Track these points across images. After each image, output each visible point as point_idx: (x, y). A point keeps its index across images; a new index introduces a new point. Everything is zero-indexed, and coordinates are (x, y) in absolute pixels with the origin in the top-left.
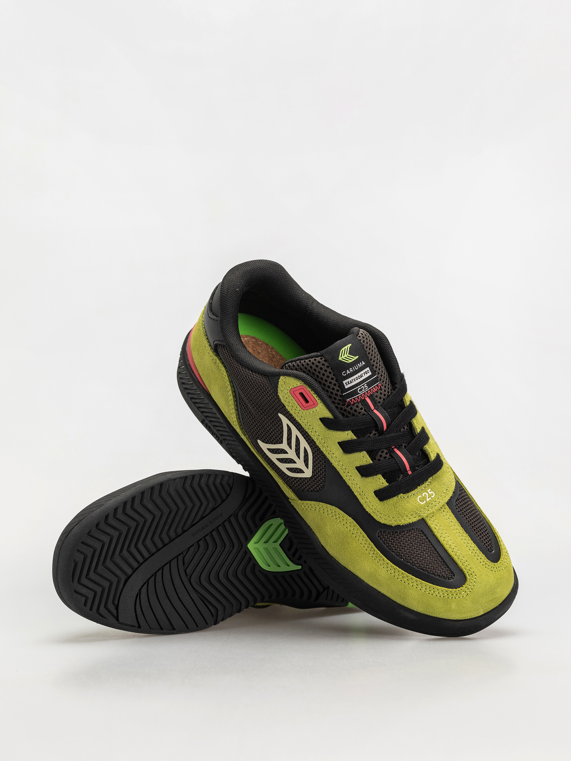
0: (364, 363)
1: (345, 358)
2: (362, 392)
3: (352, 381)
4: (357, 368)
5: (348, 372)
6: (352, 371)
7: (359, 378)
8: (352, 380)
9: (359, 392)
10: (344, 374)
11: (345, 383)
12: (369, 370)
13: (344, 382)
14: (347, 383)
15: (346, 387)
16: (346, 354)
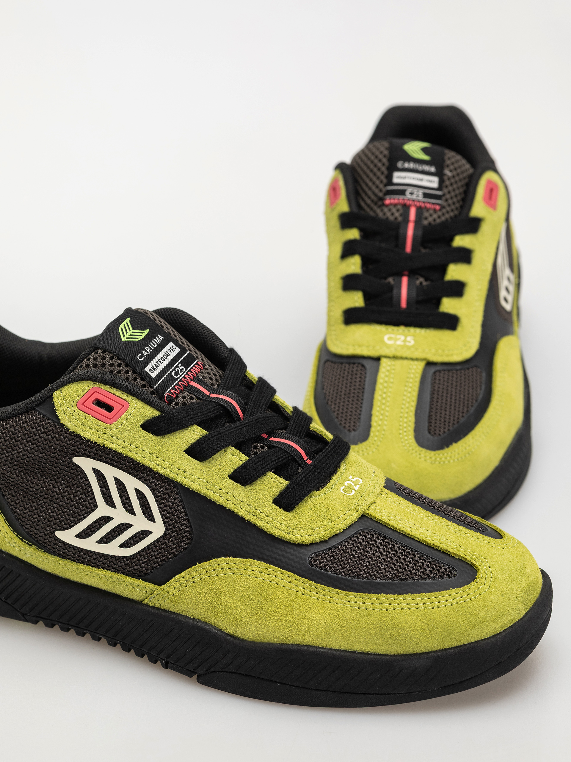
0: (162, 338)
1: (131, 335)
2: (179, 376)
3: (157, 364)
4: (155, 345)
5: (145, 353)
6: (149, 351)
7: (165, 358)
8: (157, 362)
9: (177, 377)
10: (141, 357)
11: (150, 371)
12: (173, 345)
13: (147, 369)
14: (152, 370)
15: (154, 375)
16: (130, 330)
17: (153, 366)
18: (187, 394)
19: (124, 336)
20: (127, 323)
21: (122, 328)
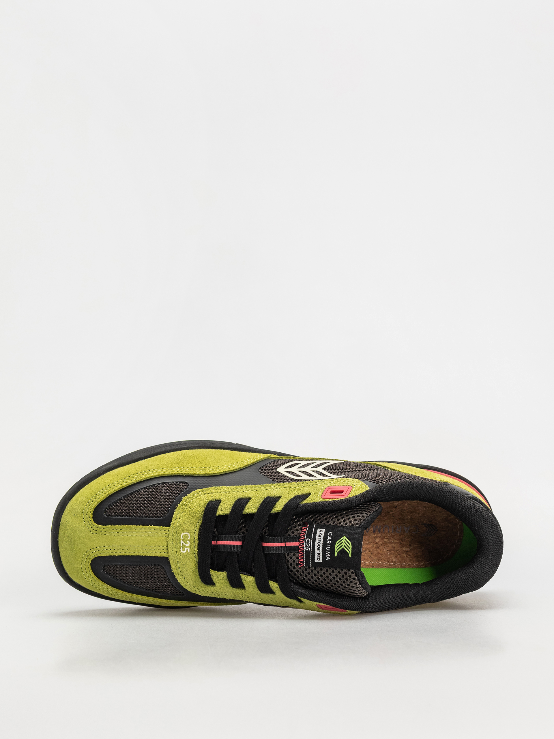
1: (342, 543)
2: (306, 542)
6: (328, 542)
9: (307, 540)
10: (330, 534)
16: (344, 546)
17: (321, 534)
18: (296, 533)
19: (345, 539)
20: (349, 551)
21: (350, 545)
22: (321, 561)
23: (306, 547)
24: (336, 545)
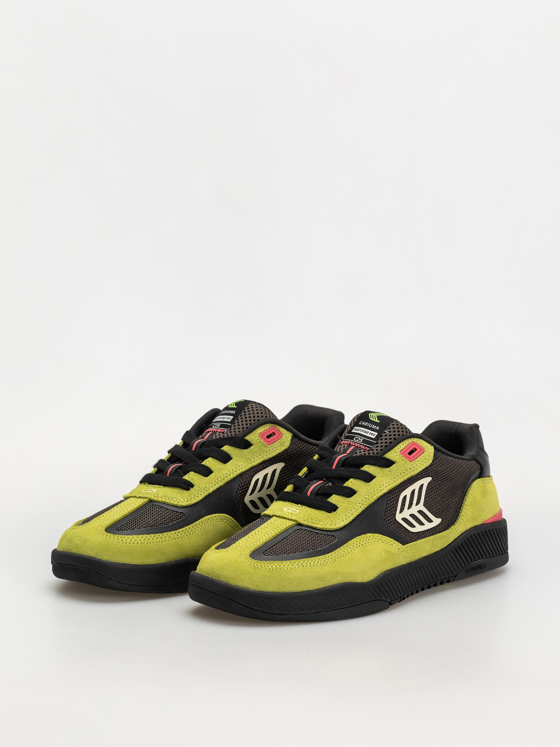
22: (376, 434)
23: (360, 441)
24: (372, 419)
